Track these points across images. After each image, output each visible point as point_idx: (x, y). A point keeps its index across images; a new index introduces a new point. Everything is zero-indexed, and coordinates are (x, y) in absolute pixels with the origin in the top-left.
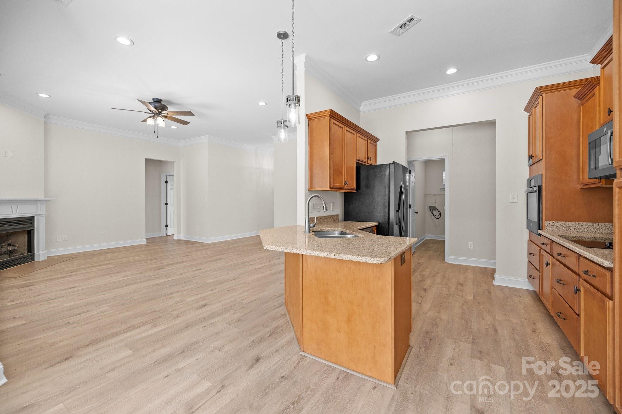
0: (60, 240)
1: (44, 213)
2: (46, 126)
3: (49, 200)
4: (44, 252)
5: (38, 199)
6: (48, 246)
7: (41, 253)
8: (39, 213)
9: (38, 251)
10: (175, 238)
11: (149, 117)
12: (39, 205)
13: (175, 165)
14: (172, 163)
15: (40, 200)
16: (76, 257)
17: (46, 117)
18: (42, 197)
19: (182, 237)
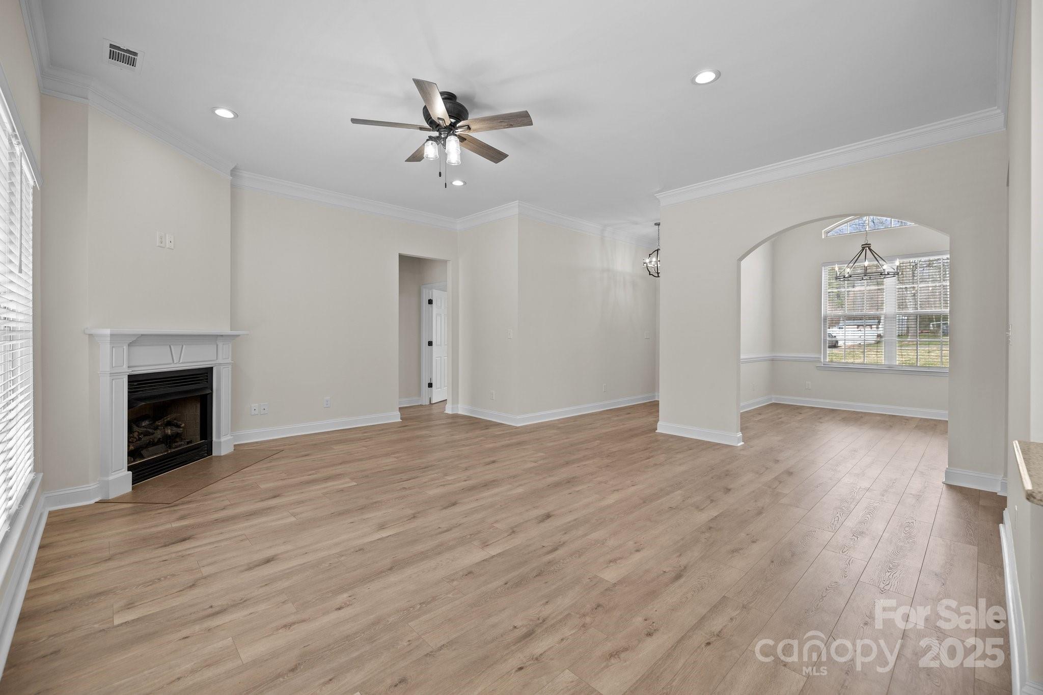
0: (256, 412)
1: (229, 361)
2: (234, 189)
3: (239, 336)
4: (229, 437)
5: (219, 334)
6: (235, 424)
7: (223, 439)
8: (220, 361)
9: (219, 437)
10: (449, 410)
11: (428, 140)
12: (220, 345)
13: (450, 266)
14: (445, 262)
15: (222, 336)
16: (281, 448)
17: (234, 172)
18: (227, 331)
19: (462, 409)
